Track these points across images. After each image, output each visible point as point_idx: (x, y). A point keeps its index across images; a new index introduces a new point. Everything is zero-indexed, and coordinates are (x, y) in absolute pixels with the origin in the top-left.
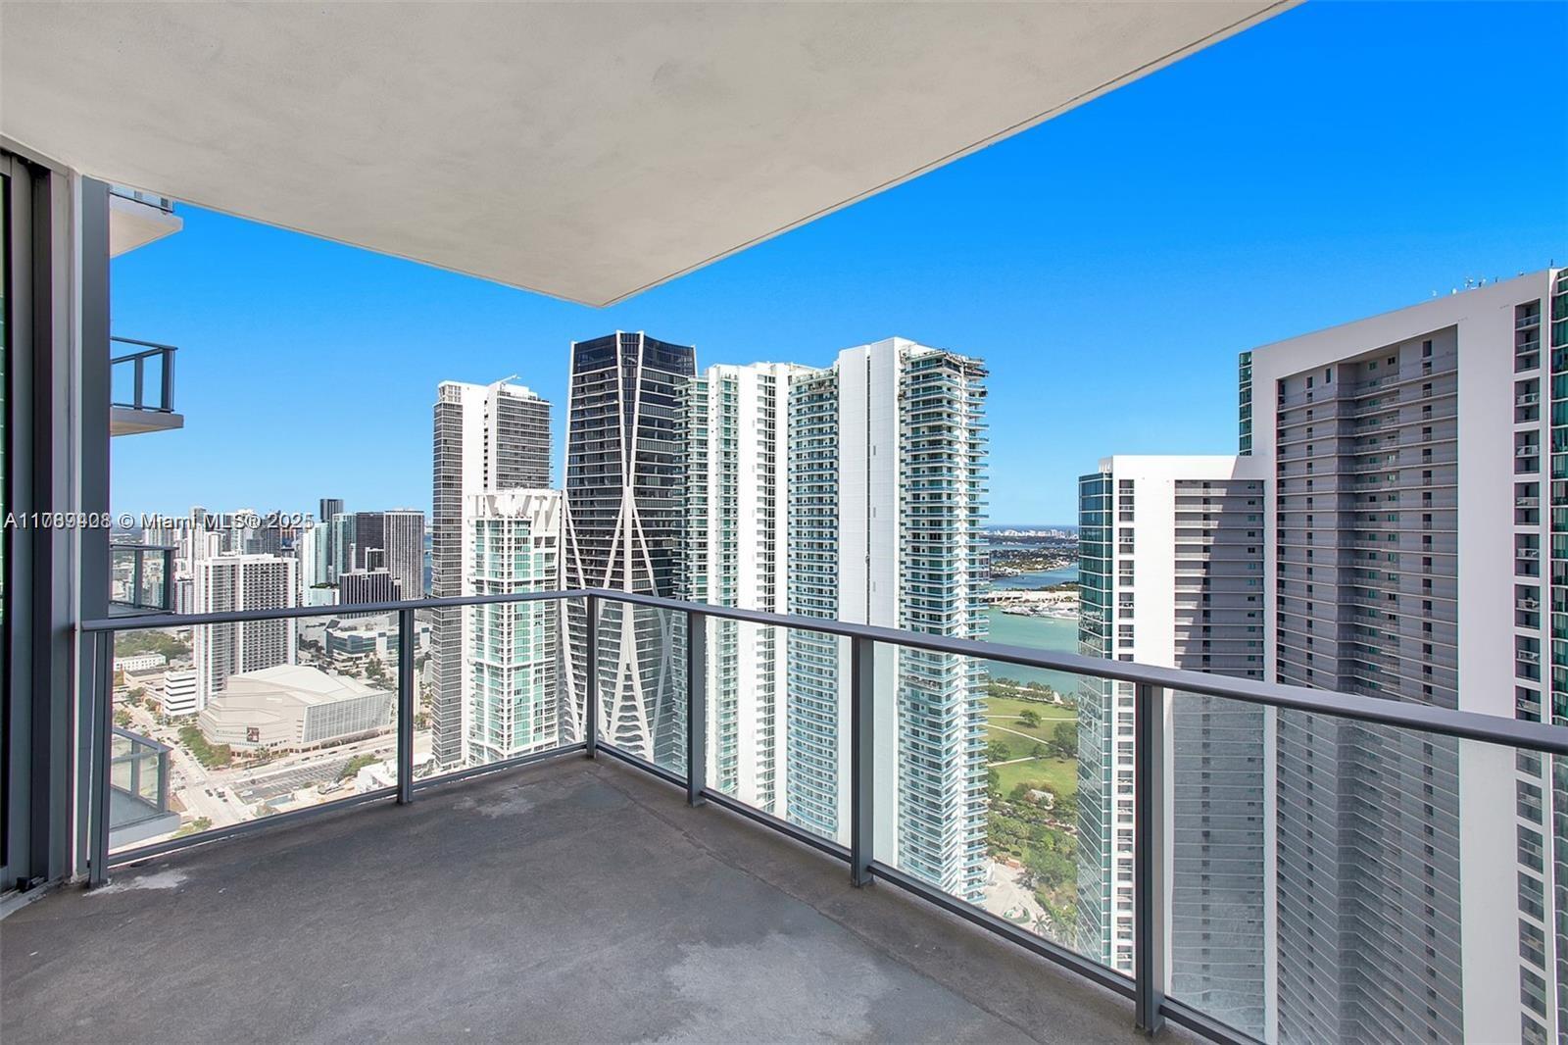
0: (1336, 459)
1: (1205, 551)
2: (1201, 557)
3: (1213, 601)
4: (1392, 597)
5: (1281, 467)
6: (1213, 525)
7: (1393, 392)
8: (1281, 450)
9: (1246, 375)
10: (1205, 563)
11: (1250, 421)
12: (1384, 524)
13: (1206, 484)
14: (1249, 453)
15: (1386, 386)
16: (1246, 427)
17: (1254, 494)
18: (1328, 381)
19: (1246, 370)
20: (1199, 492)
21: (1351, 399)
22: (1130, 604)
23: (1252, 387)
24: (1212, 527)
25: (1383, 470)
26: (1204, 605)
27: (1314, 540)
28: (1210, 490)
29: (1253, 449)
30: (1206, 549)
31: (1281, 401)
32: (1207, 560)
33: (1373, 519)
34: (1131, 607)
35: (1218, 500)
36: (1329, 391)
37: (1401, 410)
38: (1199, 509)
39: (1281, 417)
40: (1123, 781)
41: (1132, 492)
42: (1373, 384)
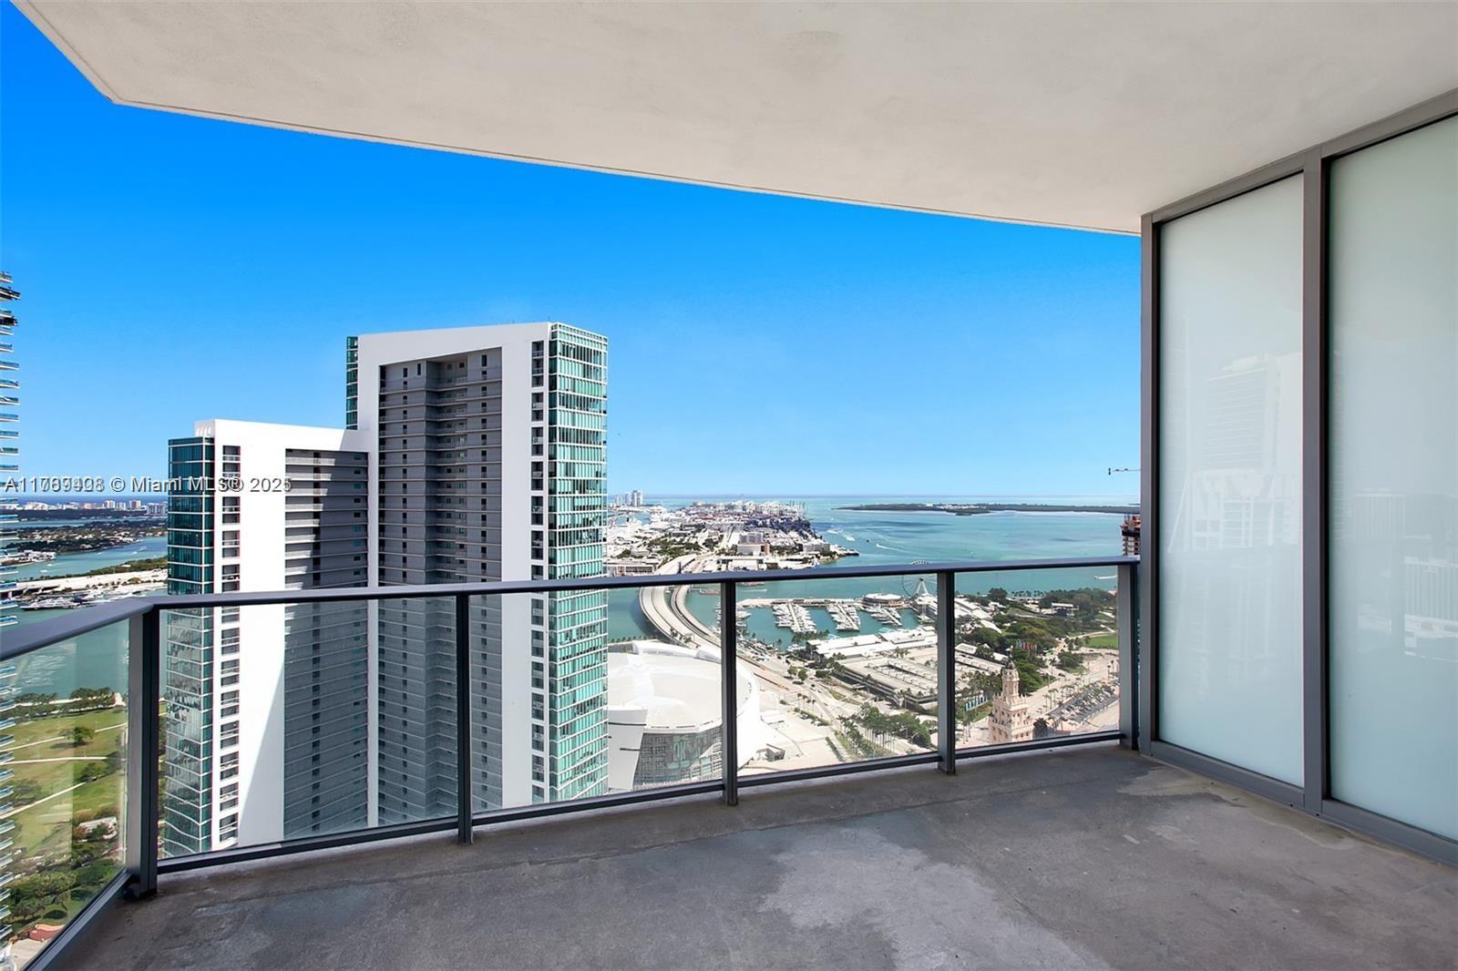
0: (425, 438)
1: (315, 518)
2: (311, 523)
3: (323, 564)
4: (462, 546)
5: (382, 442)
6: (323, 492)
7: (462, 390)
8: (382, 427)
9: (352, 358)
10: (314, 528)
11: (356, 399)
12: (458, 490)
13: (317, 454)
14: (355, 428)
15: (460, 384)
16: (353, 403)
17: (359, 464)
18: (419, 373)
19: (352, 353)
20: (310, 461)
21: (434, 390)
22: (235, 577)
23: (359, 368)
24: (321, 495)
25: (457, 448)
26: (314, 569)
27: (408, 504)
28: (320, 460)
29: (358, 424)
30: (316, 515)
31: (383, 385)
32: (317, 526)
33: (449, 487)
34: (237, 579)
35: (327, 469)
36: (419, 381)
37: (469, 403)
38: (310, 477)
39: (382, 398)
40: (226, 765)
41: (237, 459)
42: (449, 381)
